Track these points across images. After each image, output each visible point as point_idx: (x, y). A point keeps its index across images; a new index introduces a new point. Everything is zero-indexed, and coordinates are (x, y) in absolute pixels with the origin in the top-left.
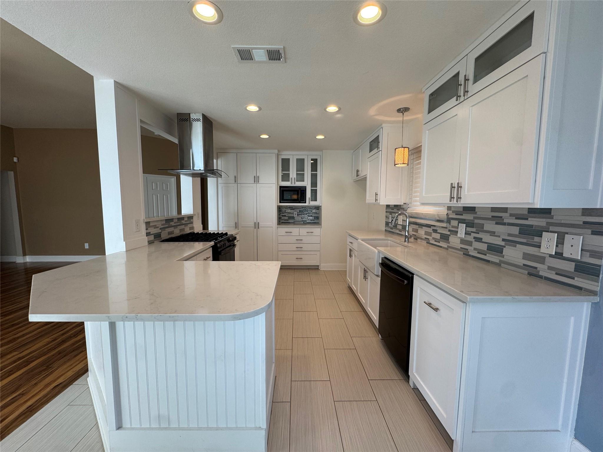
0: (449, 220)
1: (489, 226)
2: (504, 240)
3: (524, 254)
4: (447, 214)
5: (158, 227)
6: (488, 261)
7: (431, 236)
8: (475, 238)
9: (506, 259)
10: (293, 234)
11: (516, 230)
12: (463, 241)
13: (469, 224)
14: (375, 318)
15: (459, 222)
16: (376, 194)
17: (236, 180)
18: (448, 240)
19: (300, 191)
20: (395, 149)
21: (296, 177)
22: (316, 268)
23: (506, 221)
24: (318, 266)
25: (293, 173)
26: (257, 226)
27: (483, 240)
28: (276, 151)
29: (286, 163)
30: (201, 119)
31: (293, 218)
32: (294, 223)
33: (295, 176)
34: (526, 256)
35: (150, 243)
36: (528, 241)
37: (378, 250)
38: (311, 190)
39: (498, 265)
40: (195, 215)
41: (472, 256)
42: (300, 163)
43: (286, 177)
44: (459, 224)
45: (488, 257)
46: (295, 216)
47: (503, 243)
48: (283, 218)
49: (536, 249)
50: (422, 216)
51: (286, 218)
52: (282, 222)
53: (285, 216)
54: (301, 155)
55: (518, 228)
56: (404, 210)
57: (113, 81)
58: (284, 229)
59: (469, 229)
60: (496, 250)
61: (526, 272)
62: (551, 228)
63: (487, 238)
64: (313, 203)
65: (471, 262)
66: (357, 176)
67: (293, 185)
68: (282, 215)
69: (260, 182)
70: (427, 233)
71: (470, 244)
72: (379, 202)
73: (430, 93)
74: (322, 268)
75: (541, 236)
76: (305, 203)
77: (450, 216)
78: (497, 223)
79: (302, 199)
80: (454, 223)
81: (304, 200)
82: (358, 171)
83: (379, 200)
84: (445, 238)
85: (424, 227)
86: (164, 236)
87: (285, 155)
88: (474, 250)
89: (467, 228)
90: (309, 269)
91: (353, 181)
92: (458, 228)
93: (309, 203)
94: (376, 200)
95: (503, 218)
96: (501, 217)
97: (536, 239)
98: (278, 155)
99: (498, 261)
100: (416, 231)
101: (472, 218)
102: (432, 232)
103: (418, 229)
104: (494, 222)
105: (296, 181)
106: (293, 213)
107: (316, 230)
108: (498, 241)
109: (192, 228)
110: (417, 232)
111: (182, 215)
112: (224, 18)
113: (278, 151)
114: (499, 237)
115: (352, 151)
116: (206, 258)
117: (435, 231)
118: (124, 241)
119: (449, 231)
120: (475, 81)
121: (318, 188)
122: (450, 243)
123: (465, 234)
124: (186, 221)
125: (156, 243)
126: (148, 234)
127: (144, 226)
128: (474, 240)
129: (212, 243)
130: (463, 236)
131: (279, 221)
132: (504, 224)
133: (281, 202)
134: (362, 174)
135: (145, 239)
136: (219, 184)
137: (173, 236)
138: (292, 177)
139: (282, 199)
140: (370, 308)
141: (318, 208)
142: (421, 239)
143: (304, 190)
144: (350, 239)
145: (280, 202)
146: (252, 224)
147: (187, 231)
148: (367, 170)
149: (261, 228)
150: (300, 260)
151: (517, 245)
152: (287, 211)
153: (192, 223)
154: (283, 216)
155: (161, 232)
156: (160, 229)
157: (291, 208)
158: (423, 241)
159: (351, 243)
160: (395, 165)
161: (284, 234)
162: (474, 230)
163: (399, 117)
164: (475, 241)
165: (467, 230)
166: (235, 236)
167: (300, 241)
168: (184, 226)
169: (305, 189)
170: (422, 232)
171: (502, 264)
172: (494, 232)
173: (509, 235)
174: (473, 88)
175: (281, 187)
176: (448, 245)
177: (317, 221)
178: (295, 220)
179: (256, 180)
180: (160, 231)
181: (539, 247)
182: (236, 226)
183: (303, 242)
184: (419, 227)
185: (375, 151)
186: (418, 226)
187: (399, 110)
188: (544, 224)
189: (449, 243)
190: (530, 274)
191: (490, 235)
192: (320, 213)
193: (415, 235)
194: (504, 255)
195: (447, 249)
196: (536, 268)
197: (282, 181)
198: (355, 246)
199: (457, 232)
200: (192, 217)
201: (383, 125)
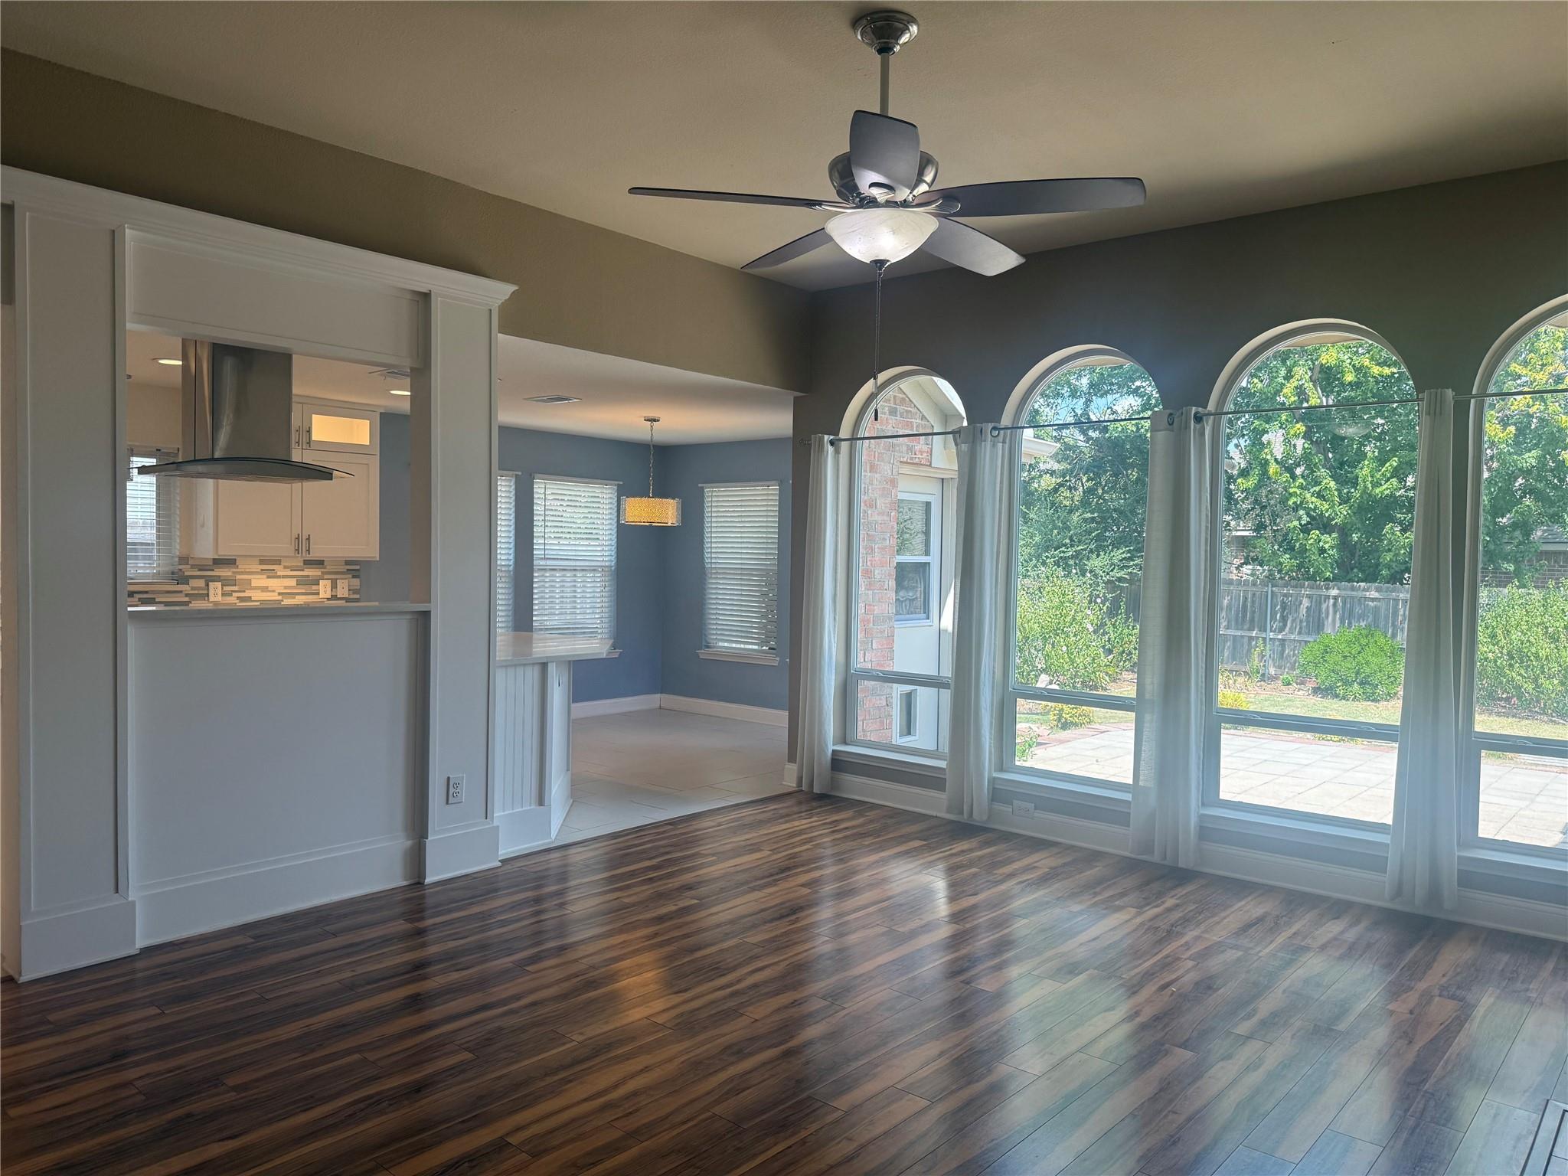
2: (279, 594)
8: (238, 598)
11: (293, 582)
23: (279, 573)
36: (306, 591)
44: (210, 583)
49: (315, 597)
59: (226, 588)
62: (326, 577)
75: (318, 584)
78: (268, 577)
89: (224, 587)
92: (209, 589)
96: (274, 570)
97: (314, 587)
101: (230, 574)
104: (265, 576)
114: (274, 591)
119: (187, 595)
123: (221, 596)
128: (237, 601)
132: (279, 577)
151: (296, 596)
162: (235, 588)
164: (240, 602)
172: (269, 587)
173: (286, 587)
181: (319, 594)
188: (320, 573)
191: (261, 591)
199: (208, 595)
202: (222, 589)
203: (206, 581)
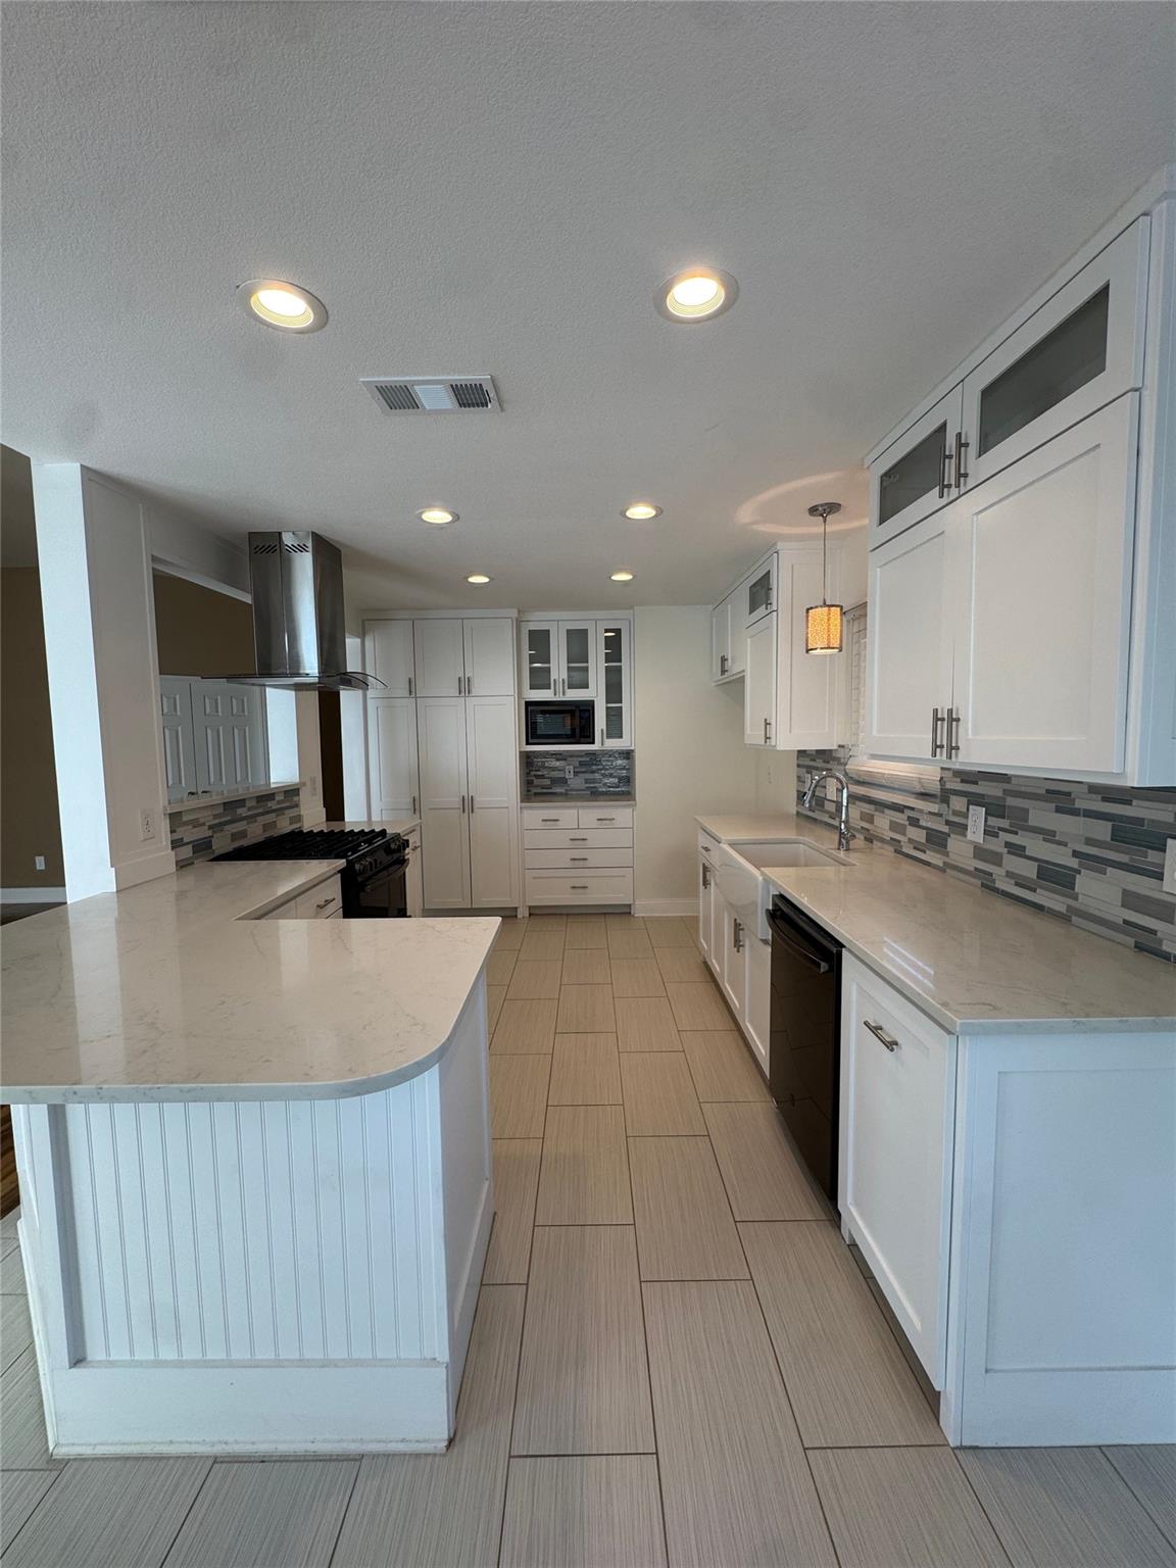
0: (944, 796)
1: (1042, 815)
2: (1076, 854)
3: (1126, 893)
4: (942, 778)
5: (203, 824)
6: (1040, 908)
7: (904, 834)
8: (1008, 845)
9: (1083, 903)
10: (560, 825)
11: (1103, 831)
12: (979, 852)
13: (995, 809)
14: (762, 1049)
15: (969, 803)
16: (767, 724)
17: (413, 690)
18: (946, 847)
19: (577, 714)
20: (808, 610)
21: (566, 678)
22: (624, 912)
23: (1079, 806)
24: (630, 905)
25: (559, 668)
26: (468, 805)
27: (1027, 853)
28: (514, 613)
29: (539, 642)
30: (310, 544)
31: (564, 781)
32: (567, 796)
33: (564, 675)
34: (1130, 900)
35: (182, 865)
36: (1132, 860)
37: (763, 874)
38: (607, 708)
39: (1063, 918)
40: (304, 784)
41: (1003, 891)
42: (578, 641)
43: (540, 679)
44: (971, 807)
45: (1041, 897)
46: (569, 776)
47: (1074, 863)
48: (537, 782)
49: (1153, 882)
50: (884, 782)
51: (548, 782)
52: (536, 794)
53: (542, 777)
54: (575, 620)
55: (1110, 824)
56: (840, 763)
57: (79, 465)
58: (538, 813)
59: (994, 822)
60: (1057, 878)
61: (1131, 941)
63: (1036, 847)
64: (613, 744)
65: (1001, 907)
66: (723, 671)
67: (560, 698)
68: (535, 776)
69: (474, 692)
70: (894, 826)
71: (996, 859)
72: (773, 744)
73: (883, 471)
74: (638, 912)
75: (1163, 850)
76: (593, 743)
77: (949, 786)
78: (1058, 810)
79: (585, 733)
80: (958, 803)
81: (589, 737)
82: (724, 660)
83: (773, 737)
84: (937, 840)
85: (887, 811)
86: (222, 844)
87: (538, 621)
88: (1007, 876)
89: (989, 818)
90: (605, 914)
91: (714, 684)
92: (967, 817)
93: (602, 743)
94: (767, 738)
95: (1073, 796)
96: (1069, 794)
97: (1153, 856)
98: (519, 623)
99: (1062, 909)
100: (870, 819)
101: (1000, 794)
102: (907, 823)
103: (873, 816)
104: (1053, 807)
105: (566, 687)
106: (563, 770)
107: (621, 814)
108: (1063, 857)
109: (299, 818)
110: (872, 822)
111: (272, 786)
112: (331, 318)
113: (519, 611)
114: (1066, 845)
115: (711, 607)
116: (323, 903)
117: (914, 822)
118: (112, 866)
119: (948, 823)
120: (983, 449)
121: (625, 705)
122: (950, 854)
123: (985, 834)
124: (279, 802)
125: (199, 864)
126: (176, 844)
127: (164, 826)
128: (1006, 850)
129: (341, 863)
130: (979, 838)
131: (529, 791)
132: (1075, 812)
133: (531, 741)
134: (734, 668)
135: (167, 858)
136: (369, 701)
137: (244, 842)
138: (557, 678)
139: (533, 734)
140: (751, 1022)
141: (628, 755)
142: (882, 840)
143: (589, 711)
144: (703, 840)
145: (528, 743)
146: (456, 802)
147: (284, 826)
148: (745, 661)
149: (480, 811)
150: (581, 891)
151: (1109, 869)
152: (547, 764)
153: (297, 806)
154: (537, 777)
155: (212, 837)
156: (210, 827)
157: (558, 756)
158: (886, 846)
159: (707, 849)
160: (808, 651)
161: (539, 824)
162: (1005, 823)
163: (815, 526)
164: (1009, 852)
165: (989, 823)
166: (405, 838)
167: (580, 842)
168: (274, 815)
169: (591, 708)
170: (883, 823)
171: (1074, 918)
172: (1053, 833)
173: (1089, 842)
174: (978, 466)
175: (528, 704)
176: (947, 860)
177: (624, 790)
178: (568, 786)
179: (465, 687)
180: (210, 833)
181: (1160, 877)
182: (416, 806)
183: (589, 844)
184: (876, 810)
185: (761, 610)
186: (872, 807)
187: (813, 511)
188: (1169, 818)
189: (947, 854)
190: (1140, 947)
191: (1044, 840)
192: (631, 769)
193: (868, 830)
194: (1077, 894)
195: (942, 870)
196: (1154, 932)
197: (531, 688)
198: (714, 859)
199: (965, 827)
200: (298, 789)
201: (780, 546)
202: (986, 821)
203: (968, 801)
